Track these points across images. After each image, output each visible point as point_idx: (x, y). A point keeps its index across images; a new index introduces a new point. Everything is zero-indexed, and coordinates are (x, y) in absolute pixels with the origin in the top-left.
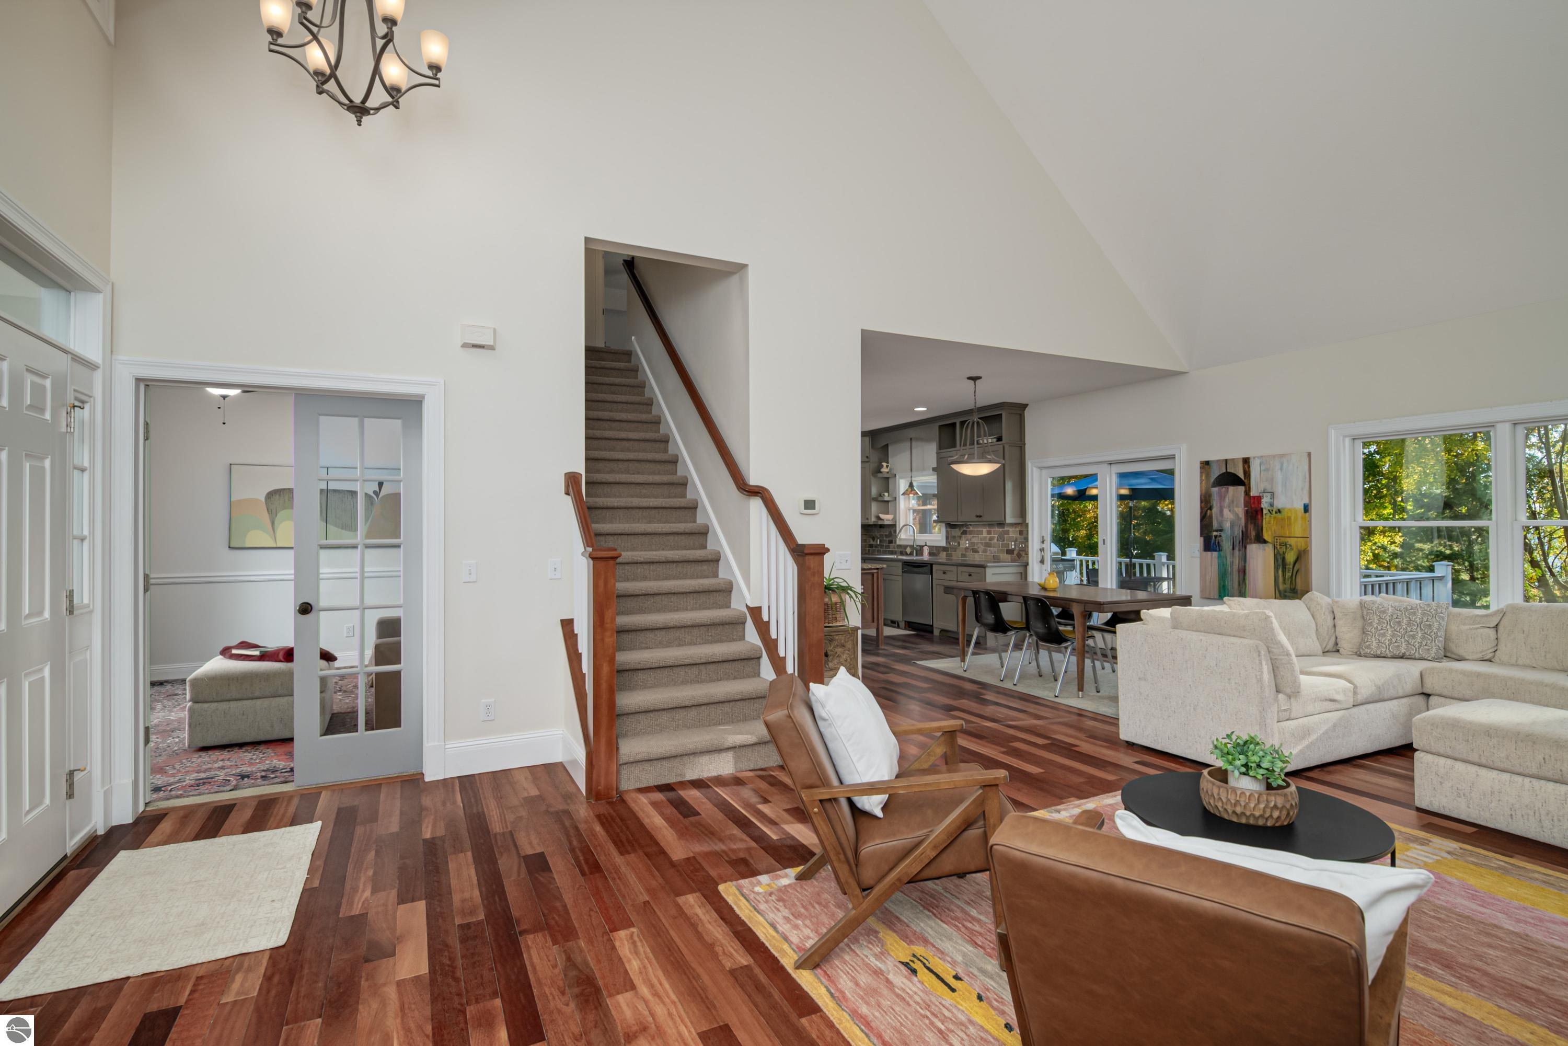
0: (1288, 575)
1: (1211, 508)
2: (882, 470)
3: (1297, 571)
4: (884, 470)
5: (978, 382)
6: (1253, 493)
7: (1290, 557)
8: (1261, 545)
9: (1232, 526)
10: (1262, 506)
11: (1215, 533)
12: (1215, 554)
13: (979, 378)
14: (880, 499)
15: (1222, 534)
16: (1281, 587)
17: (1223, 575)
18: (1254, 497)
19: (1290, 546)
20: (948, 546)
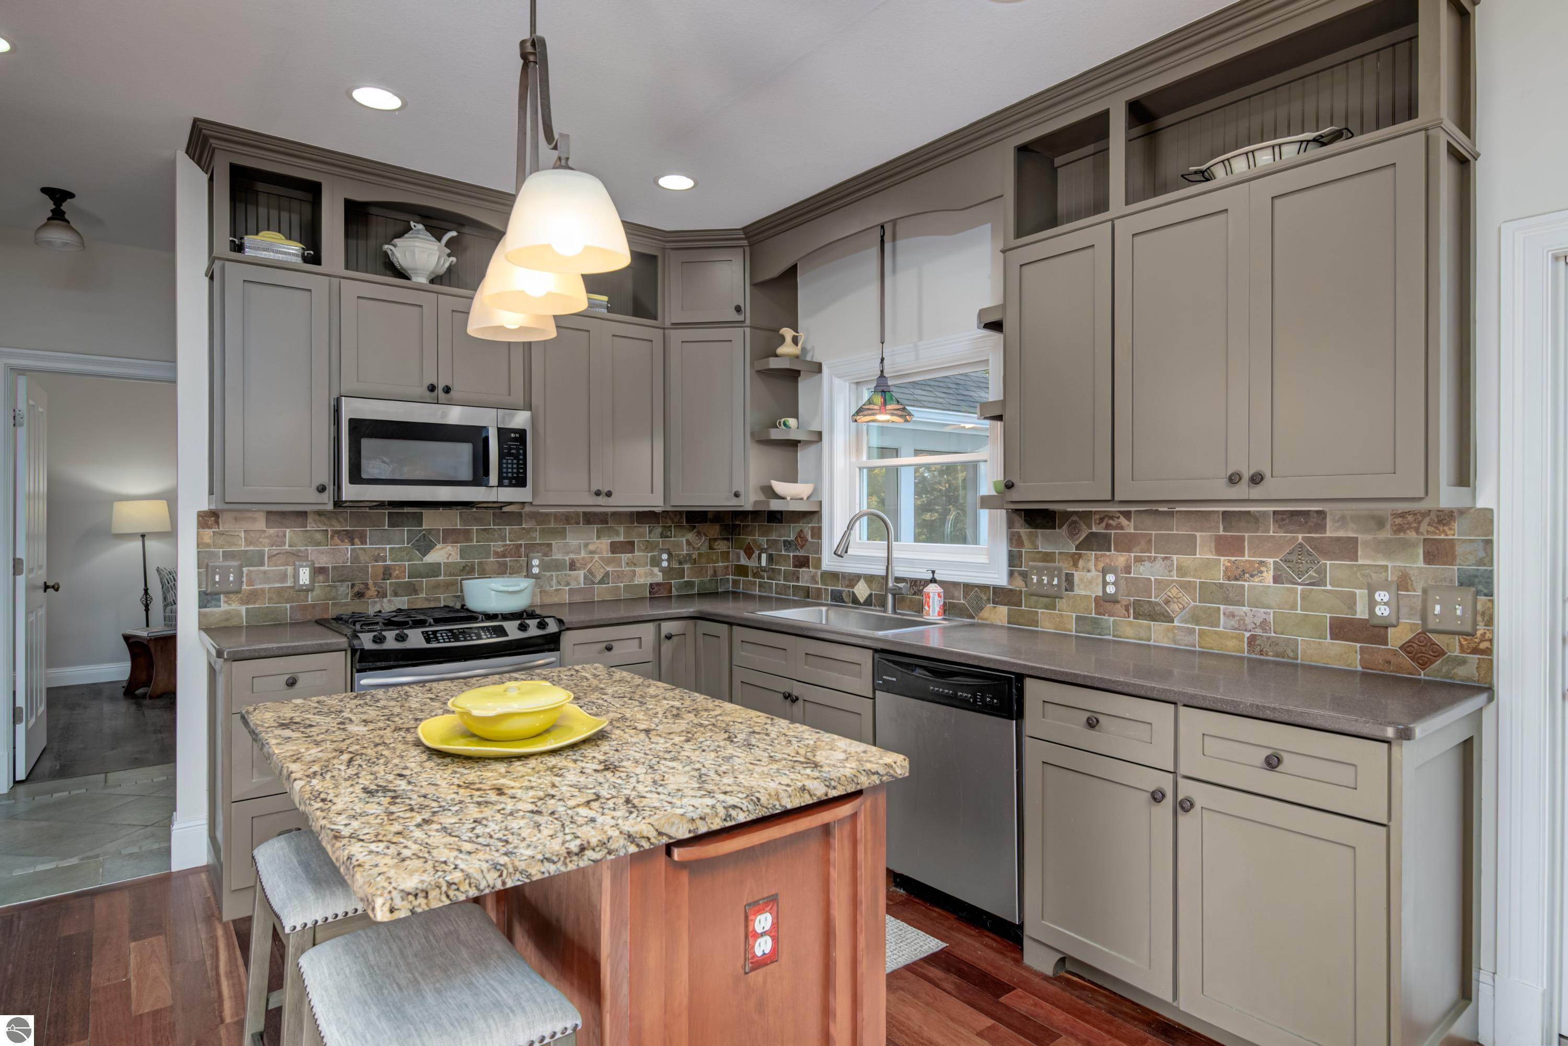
2: (781, 350)
4: (787, 349)
14: (775, 434)
20: (1019, 584)
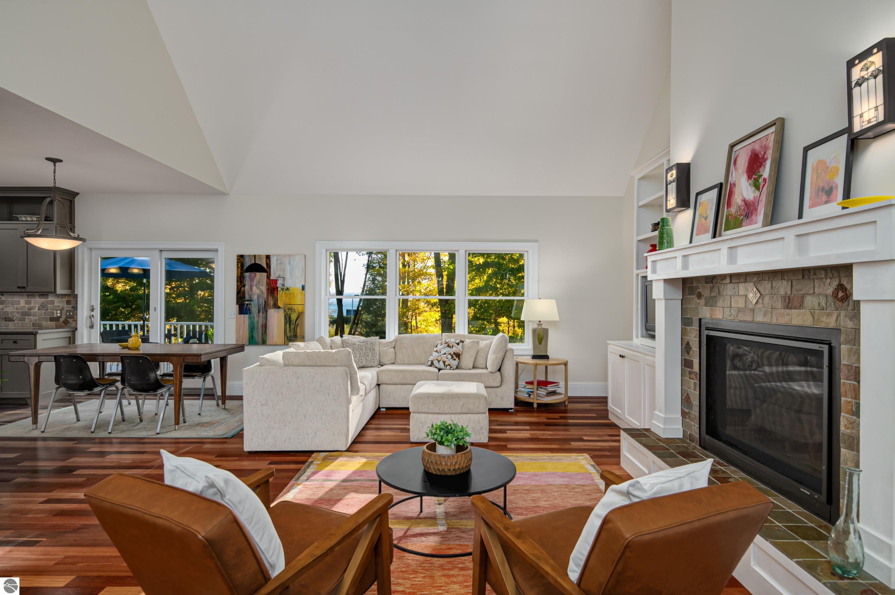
0: (292, 327)
1: (244, 286)
3: (298, 324)
5: (58, 164)
6: (272, 277)
7: (294, 317)
8: (277, 310)
9: (258, 298)
10: (278, 286)
11: (247, 302)
12: (247, 316)
13: (61, 161)
15: (252, 303)
16: (288, 335)
17: (252, 329)
18: (273, 280)
19: (294, 310)
